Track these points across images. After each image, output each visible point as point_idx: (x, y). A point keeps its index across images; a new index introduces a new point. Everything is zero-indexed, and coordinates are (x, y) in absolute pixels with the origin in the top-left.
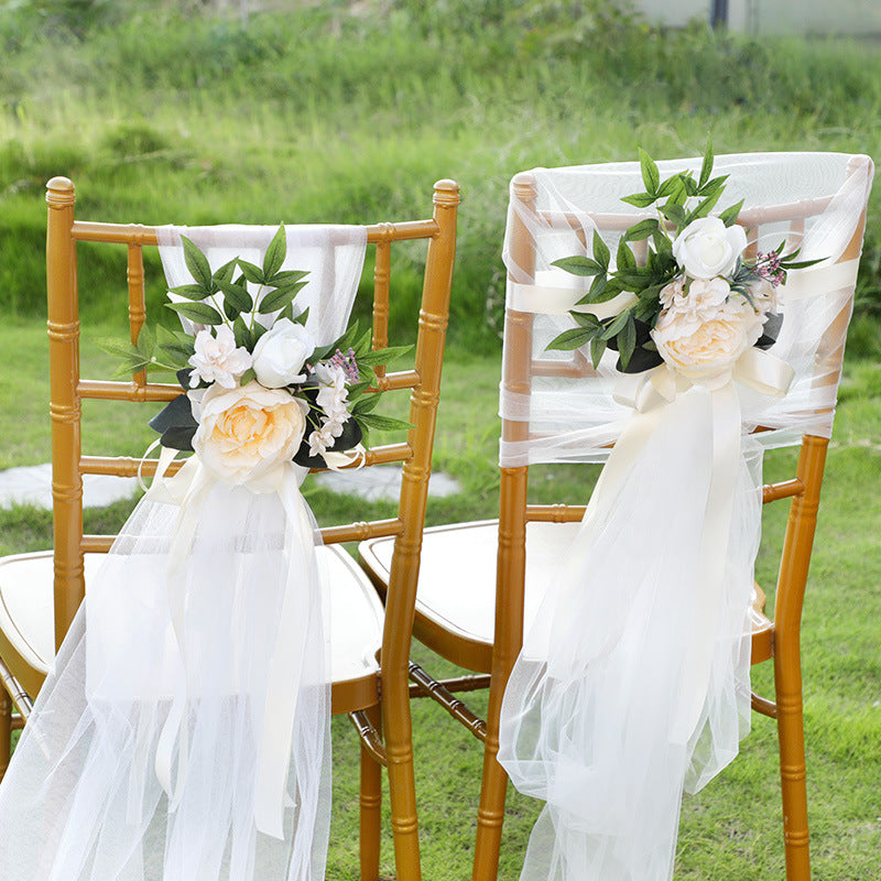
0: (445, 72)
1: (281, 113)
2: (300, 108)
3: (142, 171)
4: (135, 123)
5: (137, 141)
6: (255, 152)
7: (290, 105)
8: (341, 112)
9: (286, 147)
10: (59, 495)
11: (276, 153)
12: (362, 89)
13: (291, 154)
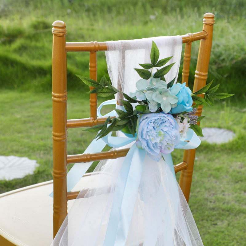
0: (140, 4)
1: (88, 16)
2: (94, 15)
3: (43, 35)
4: (40, 20)
5: (41, 25)
6: (81, 29)
7: (91, 14)
8: (108, 16)
9: (91, 27)
10: (57, 176)
11: (88, 30)
12: (114, 9)
13: (93, 30)
